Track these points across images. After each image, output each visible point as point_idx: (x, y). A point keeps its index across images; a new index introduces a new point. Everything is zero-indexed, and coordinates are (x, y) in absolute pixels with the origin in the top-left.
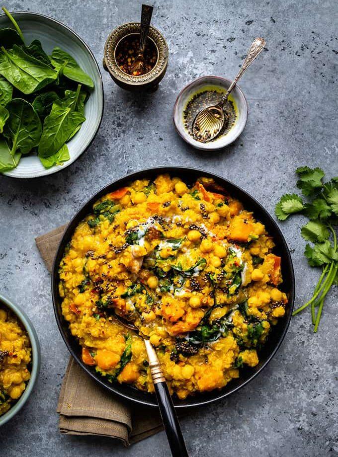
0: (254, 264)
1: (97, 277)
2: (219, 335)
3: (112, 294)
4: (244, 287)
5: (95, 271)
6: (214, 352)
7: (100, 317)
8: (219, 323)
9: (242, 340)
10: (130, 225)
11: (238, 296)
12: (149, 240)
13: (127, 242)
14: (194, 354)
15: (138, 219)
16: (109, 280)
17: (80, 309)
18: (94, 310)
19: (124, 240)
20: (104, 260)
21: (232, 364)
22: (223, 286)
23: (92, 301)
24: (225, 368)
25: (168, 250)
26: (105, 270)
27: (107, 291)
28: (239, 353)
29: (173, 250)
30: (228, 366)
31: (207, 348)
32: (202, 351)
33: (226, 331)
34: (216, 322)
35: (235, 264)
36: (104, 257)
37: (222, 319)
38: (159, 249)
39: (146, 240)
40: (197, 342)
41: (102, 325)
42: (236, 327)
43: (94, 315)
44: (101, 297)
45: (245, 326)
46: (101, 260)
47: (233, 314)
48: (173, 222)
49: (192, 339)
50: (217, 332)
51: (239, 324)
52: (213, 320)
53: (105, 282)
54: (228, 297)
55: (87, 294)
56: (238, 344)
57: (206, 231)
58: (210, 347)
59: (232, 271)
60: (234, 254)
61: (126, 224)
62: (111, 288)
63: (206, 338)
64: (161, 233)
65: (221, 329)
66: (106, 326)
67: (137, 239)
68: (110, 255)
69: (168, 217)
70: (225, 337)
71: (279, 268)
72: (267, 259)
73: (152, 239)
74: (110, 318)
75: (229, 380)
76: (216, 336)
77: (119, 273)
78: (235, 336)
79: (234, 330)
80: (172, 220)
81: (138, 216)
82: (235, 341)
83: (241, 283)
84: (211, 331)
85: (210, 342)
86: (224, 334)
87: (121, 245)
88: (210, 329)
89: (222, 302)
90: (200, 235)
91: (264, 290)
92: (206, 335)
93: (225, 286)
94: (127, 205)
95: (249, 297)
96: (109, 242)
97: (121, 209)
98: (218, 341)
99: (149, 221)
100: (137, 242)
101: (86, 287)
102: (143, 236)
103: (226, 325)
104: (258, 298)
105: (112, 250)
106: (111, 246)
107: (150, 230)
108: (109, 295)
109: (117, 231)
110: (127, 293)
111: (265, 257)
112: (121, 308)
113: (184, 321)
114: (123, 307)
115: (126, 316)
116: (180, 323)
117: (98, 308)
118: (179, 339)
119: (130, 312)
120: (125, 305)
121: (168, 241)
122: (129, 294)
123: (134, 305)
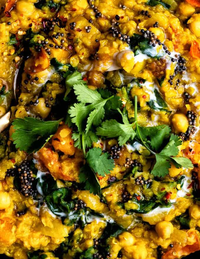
0: (178, 218)
1: (66, 16)
2: (62, 214)
3: (51, 46)
4: (140, 218)
5: (74, 10)
6: (36, 219)
7: (14, 45)
8: (79, 207)
9: (70, 247)
10: (157, 32)
11: (125, 216)
12: (147, 66)
13: (132, 38)
14: (23, 194)
15: (169, 38)
16: (69, 34)
17: (13, 13)
18: (21, 33)
19: (132, 32)
20: (93, 18)
21: (32, 248)
22: (130, 190)
23: (31, 25)
24: (22, 243)
25: (144, 97)
26: (81, 24)
27: (51, 38)
28: (50, 251)
29: (148, 104)
30: (26, 245)
31: (37, 206)
32: (31, 202)
33: (73, 221)
34: (79, 203)
35: (167, 195)
36: (98, 15)
37: (86, 209)
38: (142, 84)
39: (147, 62)
40: (40, 189)
41: (5, 54)
42: (84, 232)
43: (13, 36)
44: (39, 33)
45: (90, 243)
46: (91, 13)
47: (98, 220)
48: (187, 87)
49: (41, 181)
50: (66, 210)
51: (88, 234)
52: (80, 197)
53: (63, 30)
54: (118, 203)
55: (37, 15)
56: (61, 244)
57: (192, 136)
58: (41, 210)
59: (156, 194)
60: (179, 186)
61: (156, 25)
62: (58, 41)
63: (52, 200)
64: (164, 77)
65: (71, 213)
66: (6, 59)
67: (143, 50)
68: (104, 23)
69: (189, 76)
70: (63, 224)
71: (186, 254)
72: (192, 233)
73: (150, 69)
74: (17, 59)
75: (8, 254)
76: (60, 211)
77: (84, 45)
78: (71, 235)
79: (78, 232)
80: (188, 83)
81: (173, 36)
82: (64, 240)
83: (146, 212)
84: (63, 202)
85: (49, 206)
86: (67, 221)
87: (125, 31)
88: (65, 200)
89: (109, 199)
90: (184, 130)
91: (148, 246)
92: (55, 197)
93: (132, 193)
94: (181, 14)
95: (130, 231)
96: (120, 13)
97: (172, 8)
98: (54, 216)
99: (172, 55)
100: (138, 51)
101: (46, 9)
102: (149, 56)
103: (81, 218)
104: (135, 244)
105: (111, 22)
106: (117, 18)
107: (162, 60)
108: (48, 41)
109: (140, 17)
110: (61, 65)
111: (193, 230)
112: (36, 65)
113: (60, 160)
114: (40, 68)
115: (28, 76)
116: (56, 156)
117: (24, 36)
118: (34, 164)
119: (36, 79)
120: (43, 70)
121: (156, 92)
122: (61, 68)
123: (49, 82)
